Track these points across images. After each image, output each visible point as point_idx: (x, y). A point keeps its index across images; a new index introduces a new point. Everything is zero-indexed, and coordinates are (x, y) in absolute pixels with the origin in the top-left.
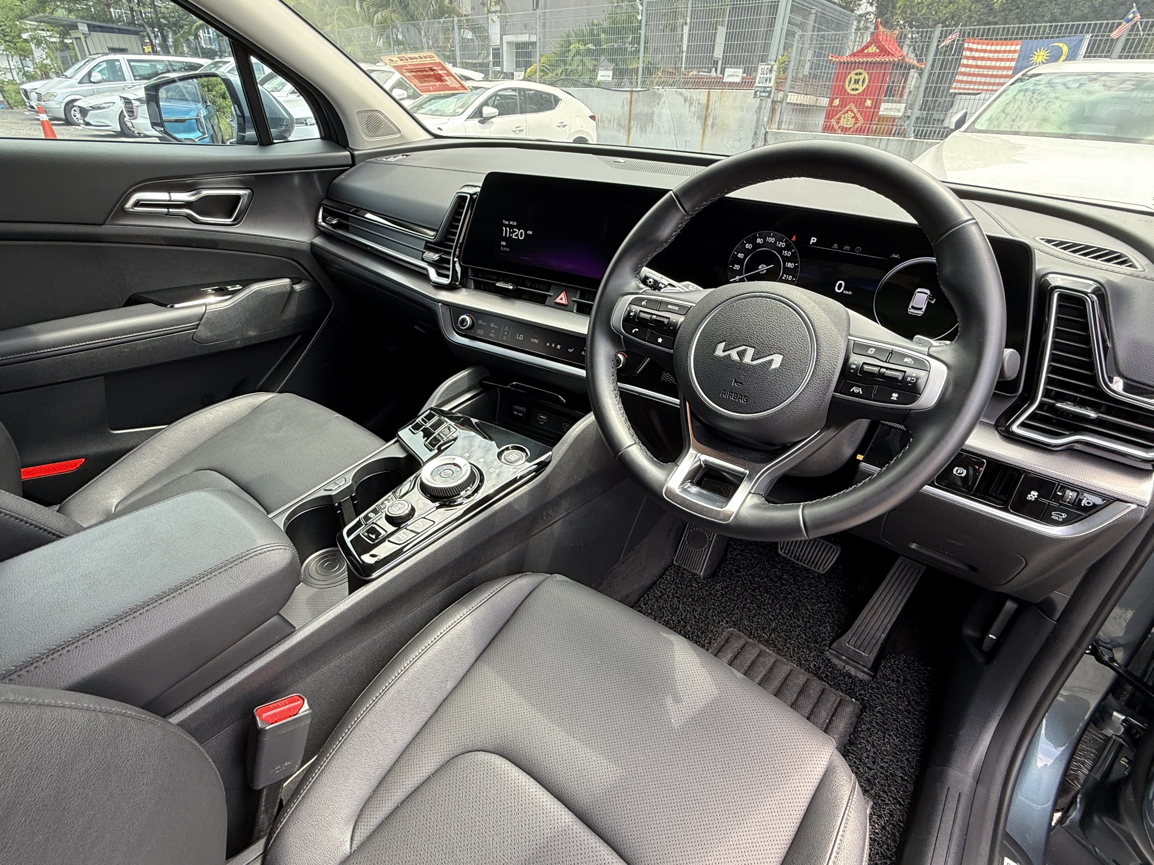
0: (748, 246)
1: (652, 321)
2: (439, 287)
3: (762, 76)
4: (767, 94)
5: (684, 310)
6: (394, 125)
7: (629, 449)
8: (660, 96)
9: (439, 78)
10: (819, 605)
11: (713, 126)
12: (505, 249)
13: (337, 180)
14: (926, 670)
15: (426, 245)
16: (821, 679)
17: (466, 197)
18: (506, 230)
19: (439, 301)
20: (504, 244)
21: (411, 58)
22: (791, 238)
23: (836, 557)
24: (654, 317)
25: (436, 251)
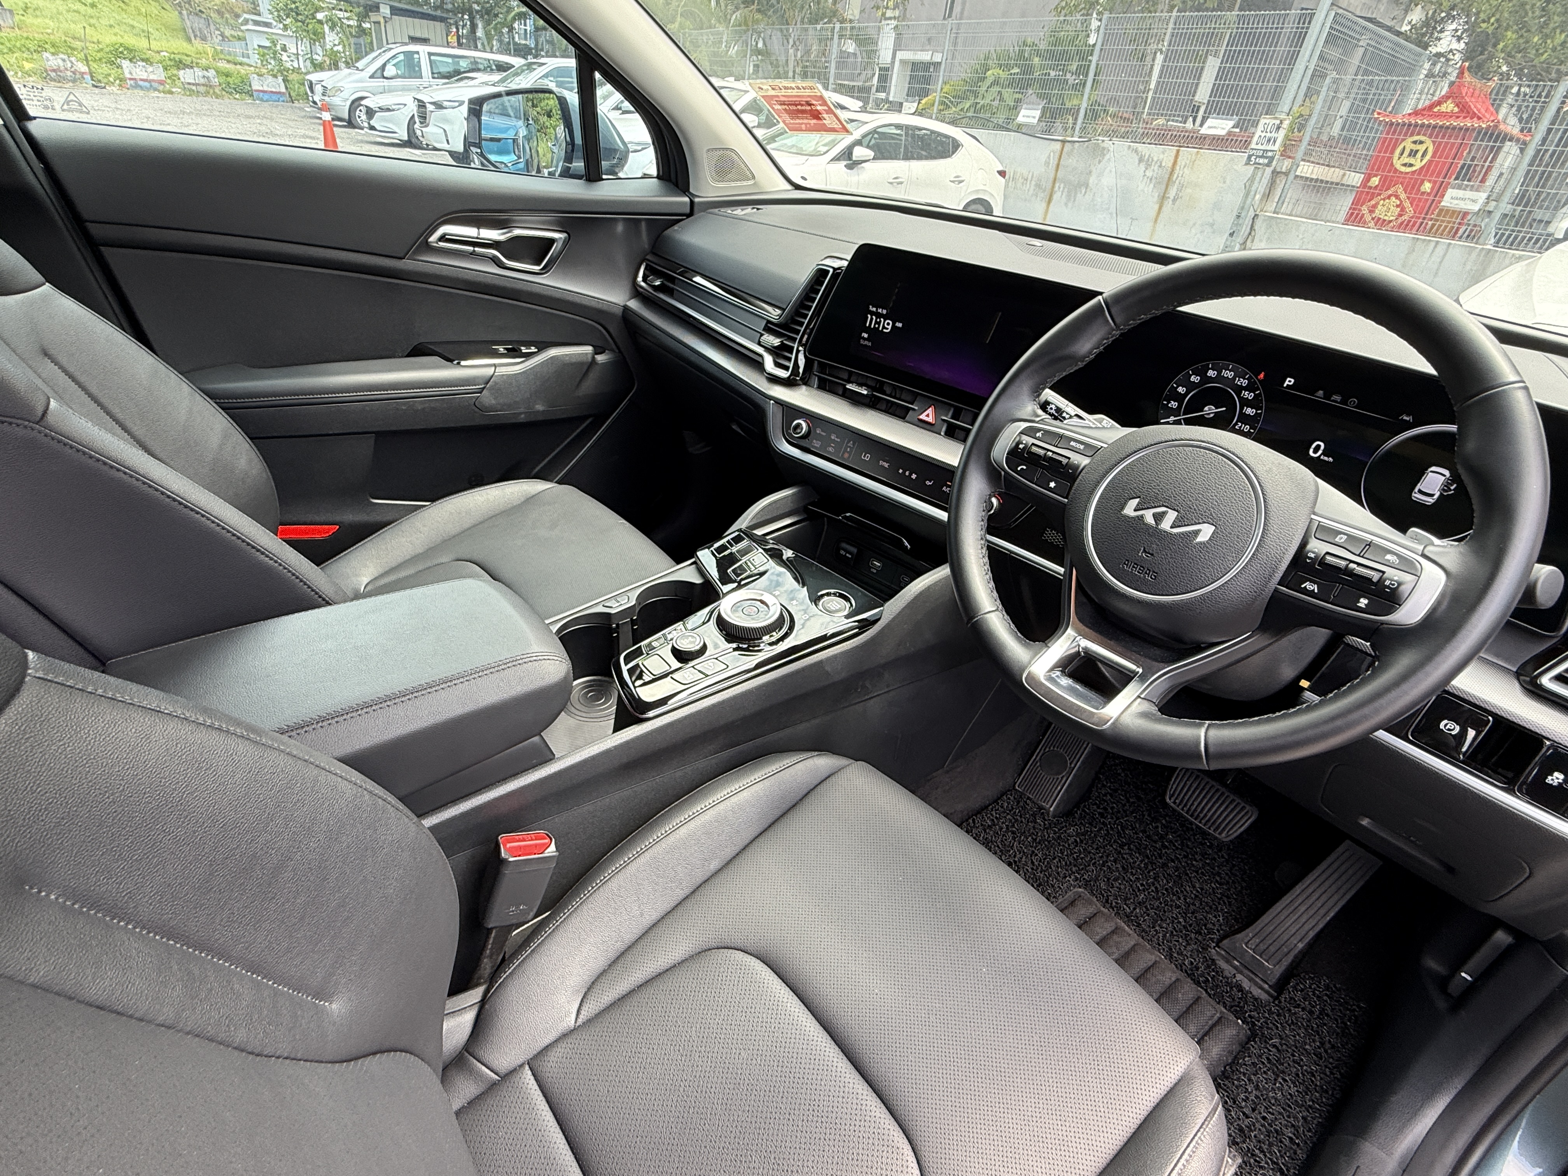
0: (1193, 378)
1: (1045, 458)
2: (774, 380)
3: (1263, 134)
4: (1266, 161)
5: (1091, 450)
6: (749, 169)
7: (987, 615)
8: (1103, 151)
9: (816, 115)
10: (1213, 885)
11: (1174, 200)
12: (866, 343)
13: (668, 232)
14: (1358, 1006)
15: (766, 325)
16: (1198, 983)
17: (828, 271)
18: (872, 319)
19: (771, 398)
20: (865, 335)
21: (786, 88)
22: (1257, 375)
23: (1249, 822)
24: (1050, 454)
25: (777, 334)
